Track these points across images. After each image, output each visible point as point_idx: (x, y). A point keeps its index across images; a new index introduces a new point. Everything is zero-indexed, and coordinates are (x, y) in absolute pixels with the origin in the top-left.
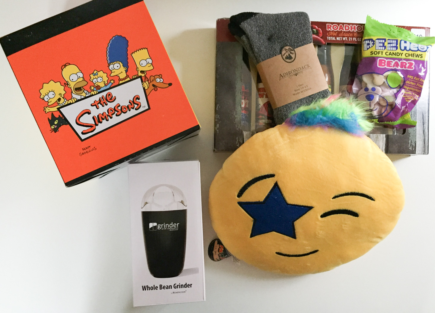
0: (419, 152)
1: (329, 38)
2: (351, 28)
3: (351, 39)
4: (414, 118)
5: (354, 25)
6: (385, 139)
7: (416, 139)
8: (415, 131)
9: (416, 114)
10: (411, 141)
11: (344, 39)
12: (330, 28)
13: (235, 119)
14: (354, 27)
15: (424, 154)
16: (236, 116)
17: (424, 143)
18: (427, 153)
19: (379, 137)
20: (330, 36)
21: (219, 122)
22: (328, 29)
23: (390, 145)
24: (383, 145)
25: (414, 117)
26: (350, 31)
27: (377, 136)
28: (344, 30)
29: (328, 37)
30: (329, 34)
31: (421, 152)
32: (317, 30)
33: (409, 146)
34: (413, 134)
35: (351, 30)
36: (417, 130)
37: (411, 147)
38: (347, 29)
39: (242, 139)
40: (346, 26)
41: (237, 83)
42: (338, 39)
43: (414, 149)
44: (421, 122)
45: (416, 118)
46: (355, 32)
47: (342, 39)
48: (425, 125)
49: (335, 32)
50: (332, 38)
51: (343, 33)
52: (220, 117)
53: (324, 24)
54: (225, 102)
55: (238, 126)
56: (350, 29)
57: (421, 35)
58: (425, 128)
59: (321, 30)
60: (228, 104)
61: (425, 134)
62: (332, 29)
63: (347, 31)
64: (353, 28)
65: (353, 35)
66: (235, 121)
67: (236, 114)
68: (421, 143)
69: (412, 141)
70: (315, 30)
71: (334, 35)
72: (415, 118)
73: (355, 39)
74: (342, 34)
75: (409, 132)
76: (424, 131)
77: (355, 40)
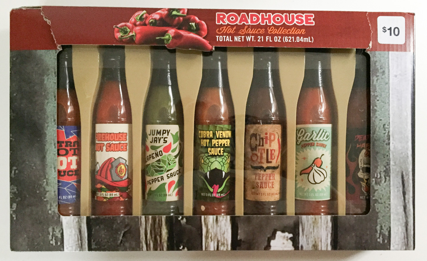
0: (396, 246)
1: (220, 38)
2: (263, 19)
3: (261, 39)
4: (385, 184)
5: (268, 14)
6: (330, 224)
7: (390, 222)
8: (387, 207)
9: (390, 177)
10: (381, 227)
11: (249, 39)
12: (222, 19)
13: (46, 194)
14: (267, 17)
15: (406, 249)
16: (48, 188)
17: (407, 230)
18: (412, 248)
19: (320, 220)
20: (223, 35)
21: (17, 200)
22: (219, 22)
23: (339, 234)
24: (328, 235)
25: (385, 182)
26: (261, 24)
27: (315, 219)
28: (250, 23)
29: (217, 37)
30: (219, 31)
31: (400, 246)
32: (197, 25)
33: (378, 236)
34: (383, 214)
35: (263, 22)
36: (392, 205)
37: (381, 238)
38: (254, 20)
39: (59, 231)
40: (252, 16)
41: (48, 126)
42: (236, 39)
43: (386, 241)
44: (398, 191)
45: (390, 184)
46: (270, 26)
47: (245, 38)
48: (407, 196)
49: (232, 26)
50: (226, 38)
51: (247, 29)
52: (18, 190)
53: (212, 12)
54: (27, 163)
55: (51, 206)
56: (260, 21)
57: (397, 28)
58: (406, 201)
59: (205, 24)
60: (33, 165)
61: (407, 214)
62: (227, 22)
63: (256, 24)
64: (266, 19)
65: (266, 31)
66: (45, 198)
67: (47, 184)
68: (400, 230)
69: (383, 226)
70: (193, 24)
71: (230, 32)
72: (388, 183)
73: (269, 38)
74: (245, 29)
75: (377, 211)
76: (405, 208)
77: (269, 40)
